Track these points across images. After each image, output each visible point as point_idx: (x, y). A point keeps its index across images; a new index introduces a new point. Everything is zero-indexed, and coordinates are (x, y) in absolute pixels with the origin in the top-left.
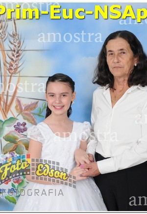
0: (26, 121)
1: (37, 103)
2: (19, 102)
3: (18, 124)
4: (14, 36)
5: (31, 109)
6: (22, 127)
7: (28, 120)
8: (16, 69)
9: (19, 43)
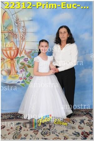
0: (28, 57)
1: (32, 51)
2: (25, 50)
3: (25, 59)
4: (24, 27)
5: (30, 53)
6: (26, 60)
7: (29, 57)
8: (24, 39)
9: (26, 30)
